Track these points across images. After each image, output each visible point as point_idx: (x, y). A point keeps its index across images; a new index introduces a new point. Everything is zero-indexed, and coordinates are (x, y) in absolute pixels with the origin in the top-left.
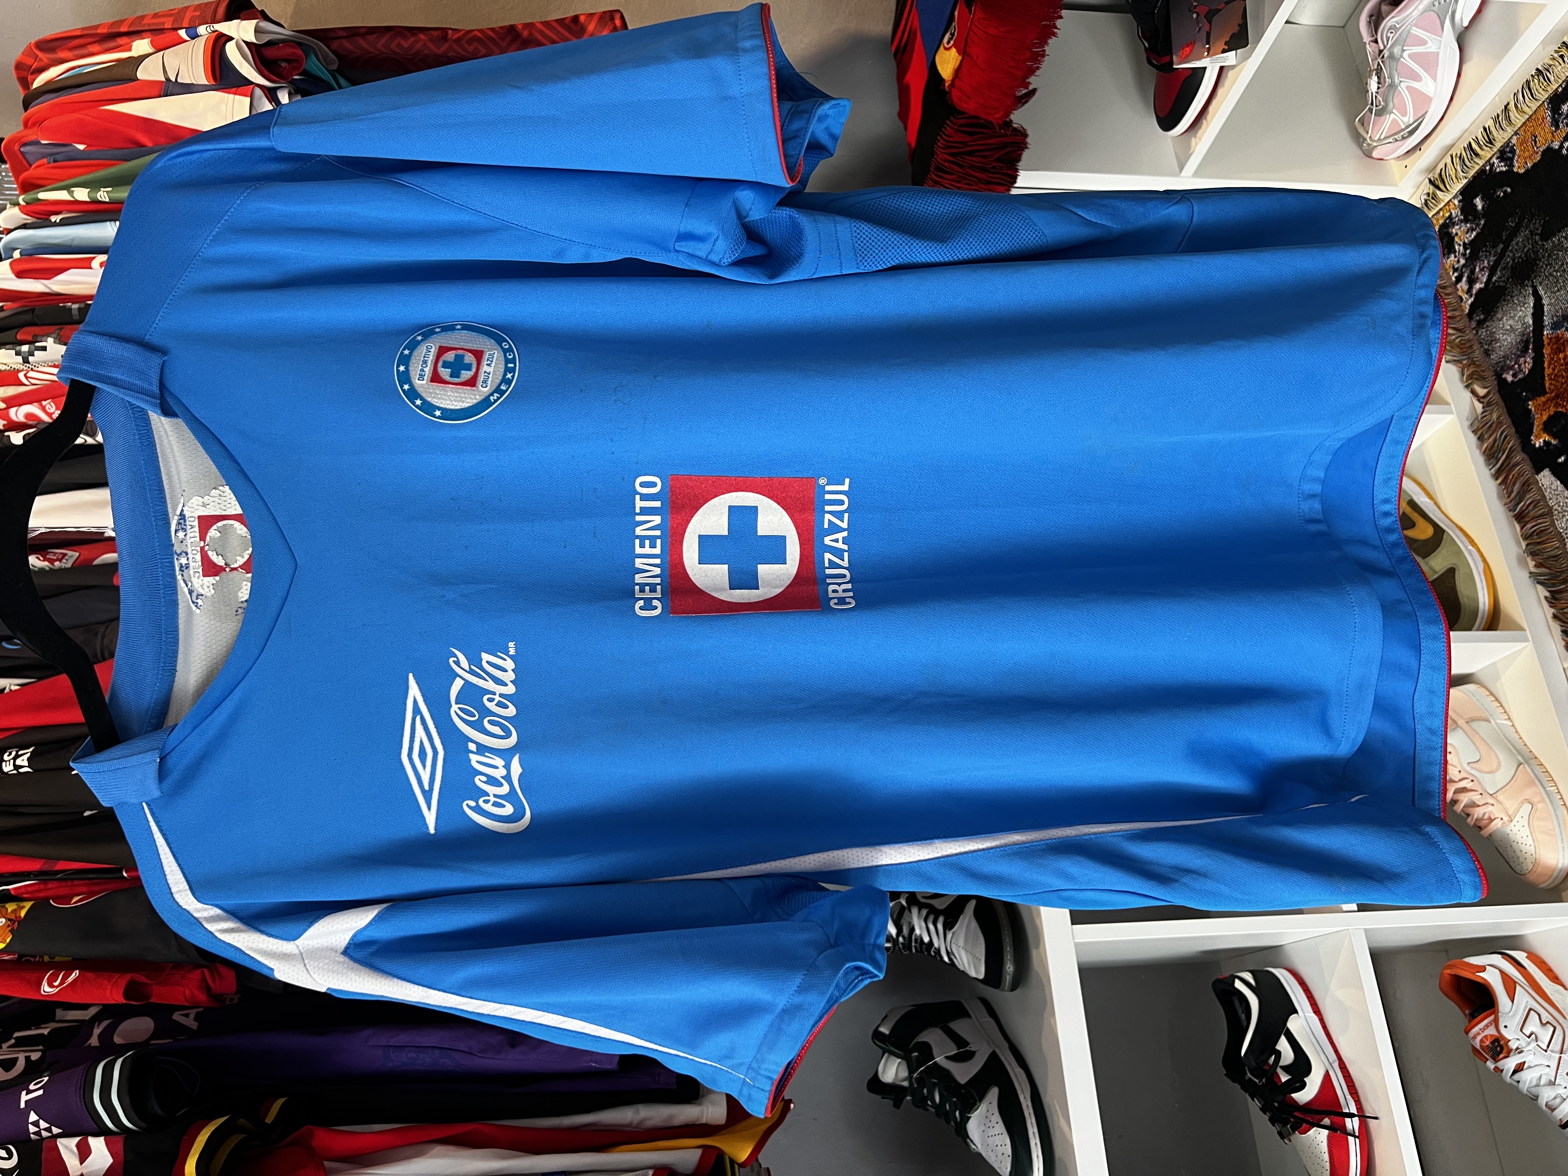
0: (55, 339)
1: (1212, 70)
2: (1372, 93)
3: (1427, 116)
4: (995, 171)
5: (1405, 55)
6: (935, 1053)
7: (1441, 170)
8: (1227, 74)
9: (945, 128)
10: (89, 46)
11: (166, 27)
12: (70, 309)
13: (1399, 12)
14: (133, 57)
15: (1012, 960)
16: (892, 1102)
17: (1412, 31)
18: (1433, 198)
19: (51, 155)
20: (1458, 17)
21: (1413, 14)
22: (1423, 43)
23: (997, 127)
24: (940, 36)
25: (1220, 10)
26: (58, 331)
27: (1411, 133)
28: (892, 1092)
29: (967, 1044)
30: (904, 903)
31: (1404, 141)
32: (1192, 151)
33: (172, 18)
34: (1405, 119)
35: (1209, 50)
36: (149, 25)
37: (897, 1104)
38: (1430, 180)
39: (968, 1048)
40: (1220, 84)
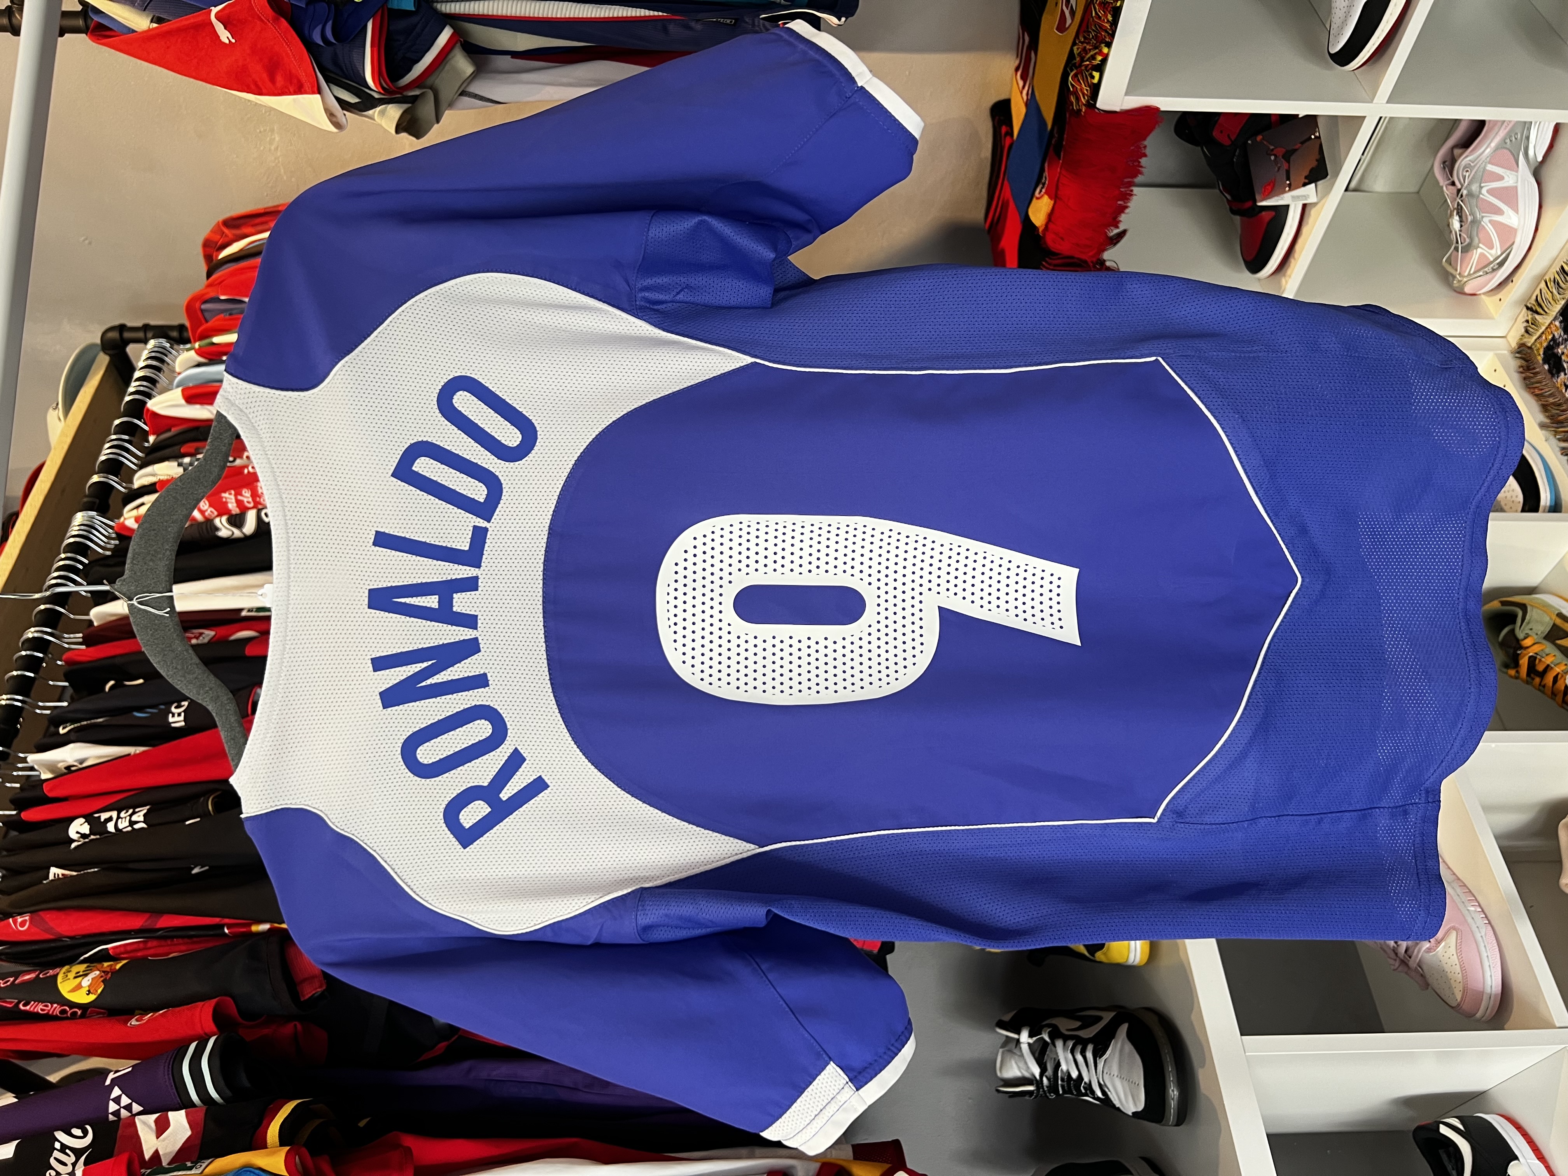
1: (1294, 209)
2: (1456, 233)
3: (1515, 247)
5: (1484, 191)
7: (1537, 297)
8: (1310, 212)
13: (1471, 151)
15: (1175, 1081)
17: (1487, 168)
18: (1532, 324)
19: (226, 310)
20: (1531, 153)
21: (1486, 152)
22: (1501, 178)
23: (1091, 265)
24: (1031, 192)
25: (1296, 150)
27: (1501, 264)
30: (1047, 1039)
31: (1494, 274)
32: (1283, 289)
35: (1290, 185)
38: (1528, 308)
40: (1304, 223)
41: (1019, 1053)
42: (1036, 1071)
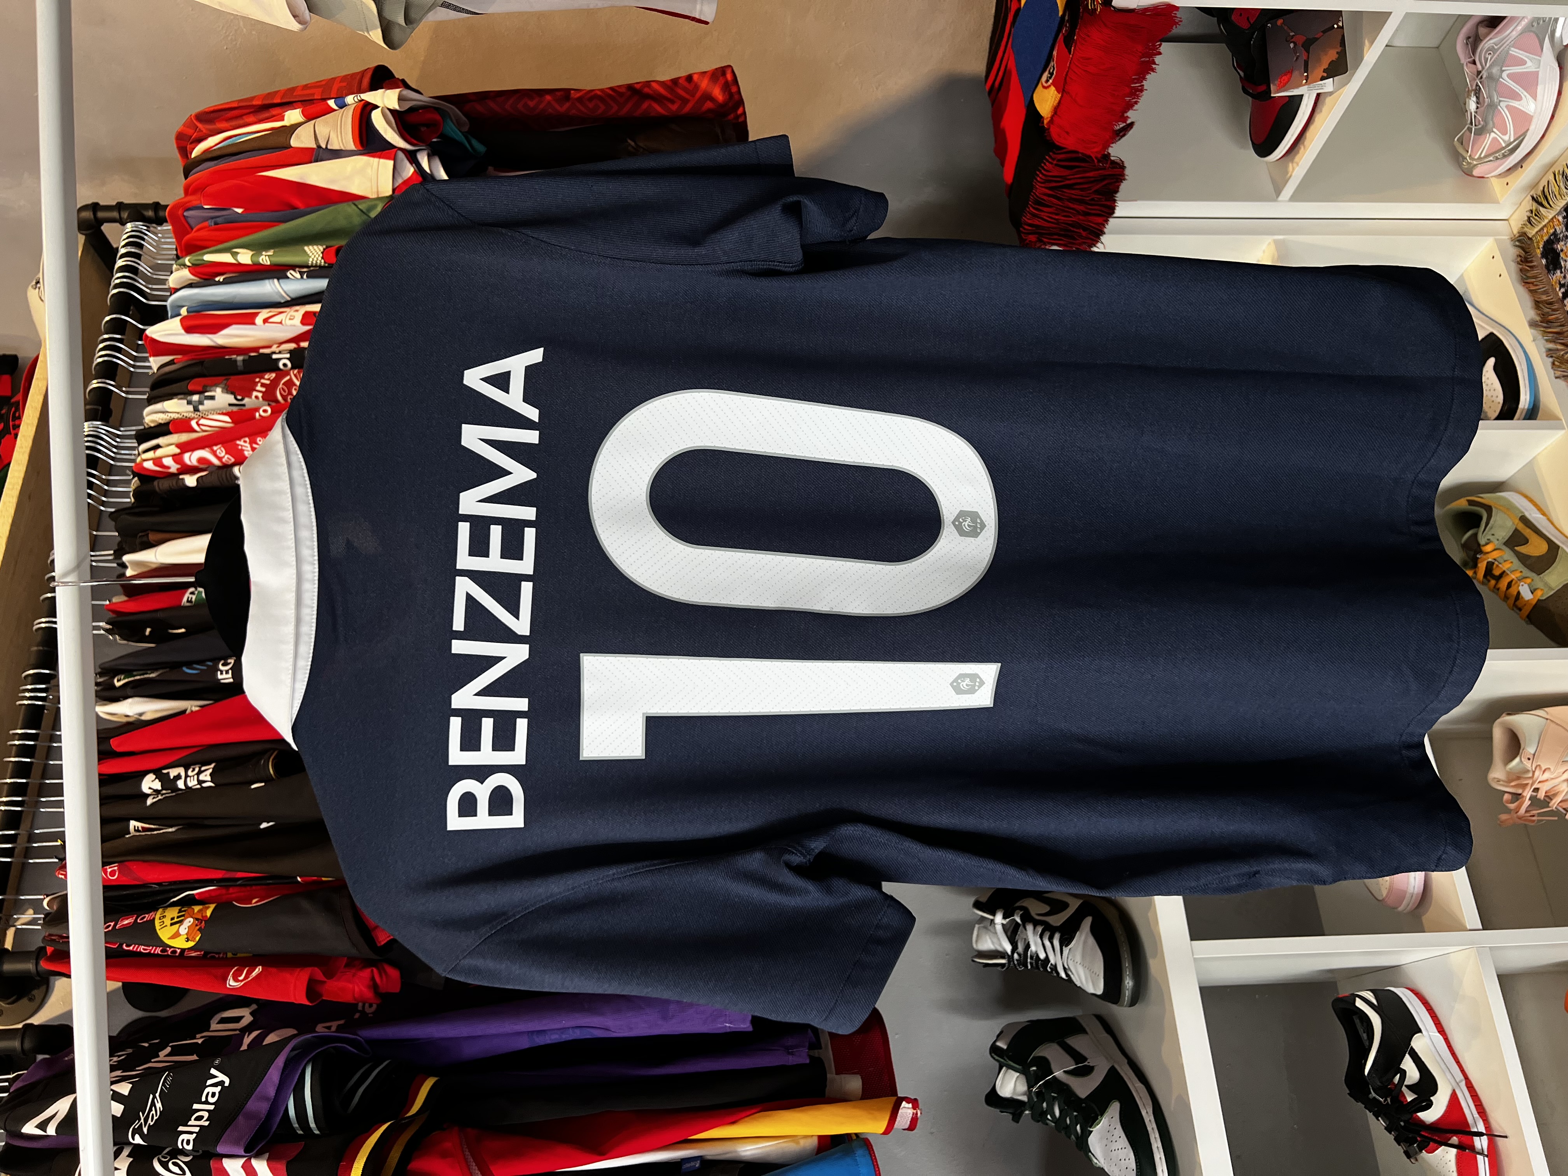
0: (223, 388)
1: (1309, 98)
2: (1471, 113)
3: (1528, 134)
4: (1093, 202)
5: (1504, 75)
6: (1053, 1066)
7: (1544, 188)
8: (1325, 99)
9: (1045, 164)
10: (244, 117)
11: (316, 97)
12: (236, 361)
13: (1496, 33)
14: (286, 126)
15: (1131, 975)
16: (1011, 1117)
17: (1510, 52)
18: (1536, 215)
19: (212, 218)
20: (1558, 34)
21: (1511, 35)
22: (1523, 63)
23: (1096, 161)
24: (1038, 76)
25: (1316, 39)
26: (225, 382)
27: (1512, 152)
28: (1011, 1106)
29: (1085, 1059)
30: (1018, 920)
31: (1504, 160)
32: (1289, 175)
33: (321, 89)
34: (1506, 138)
35: (1307, 78)
36: (299, 95)
37: (1017, 1118)
38: (1533, 198)
39: (1086, 1063)
40: (1317, 110)
41: (994, 931)
42: (1008, 948)
